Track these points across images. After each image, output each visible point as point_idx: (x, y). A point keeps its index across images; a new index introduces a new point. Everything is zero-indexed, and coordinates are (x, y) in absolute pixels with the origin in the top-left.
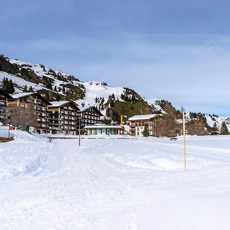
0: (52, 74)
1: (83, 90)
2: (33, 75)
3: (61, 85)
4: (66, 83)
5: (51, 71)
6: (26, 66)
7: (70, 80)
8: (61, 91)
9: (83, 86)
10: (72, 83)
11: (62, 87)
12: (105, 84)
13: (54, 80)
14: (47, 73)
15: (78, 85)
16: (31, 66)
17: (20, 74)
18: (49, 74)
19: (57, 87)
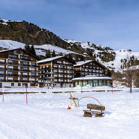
0: (94, 47)
1: (114, 55)
2: (80, 48)
3: (99, 53)
4: (102, 52)
5: (93, 45)
6: (77, 43)
7: (106, 50)
8: (99, 57)
9: (114, 53)
10: (107, 51)
11: (99, 54)
12: (130, 51)
13: (94, 50)
14: (90, 46)
15: (110, 53)
16: (80, 43)
17: (70, 48)
18: (91, 47)
19: (96, 54)
